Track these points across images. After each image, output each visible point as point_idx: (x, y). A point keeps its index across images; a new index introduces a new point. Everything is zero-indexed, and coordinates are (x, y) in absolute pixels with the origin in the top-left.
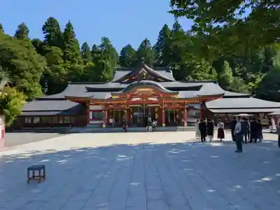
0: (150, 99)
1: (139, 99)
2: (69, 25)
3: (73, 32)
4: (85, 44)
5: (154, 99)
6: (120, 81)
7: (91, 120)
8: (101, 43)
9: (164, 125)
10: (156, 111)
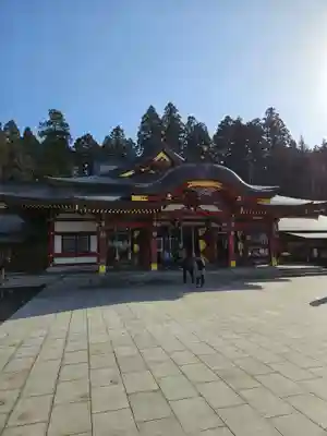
0: (204, 207)
5: (213, 209)
7: (59, 256)
9: (234, 263)
10: (200, 234)
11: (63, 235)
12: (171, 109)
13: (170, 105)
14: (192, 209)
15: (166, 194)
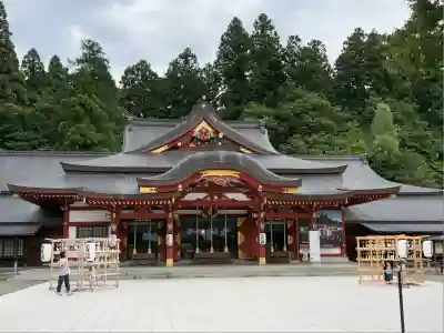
0: (230, 196)
1: (201, 196)
4: (33, 53)
5: (240, 197)
6: (145, 151)
8: (79, 55)
9: (263, 260)
10: (239, 224)
11: (79, 225)
13: (263, 18)
14: (216, 197)
15: (177, 185)
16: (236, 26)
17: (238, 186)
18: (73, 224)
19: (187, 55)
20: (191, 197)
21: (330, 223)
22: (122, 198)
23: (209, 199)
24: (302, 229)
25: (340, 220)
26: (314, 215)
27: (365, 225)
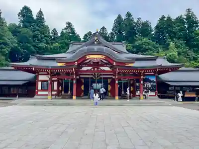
2: (40, 13)
3: (43, 18)
5: (107, 69)
7: (40, 91)
8: (65, 27)
9: (117, 97)
10: (109, 82)
11: (42, 81)
12: (129, 15)
14: (96, 69)
15: (75, 62)
16: (119, 17)
17: (106, 64)
18: (40, 81)
19: (103, 28)
20: (85, 69)
21: (150, 81)
22: (50, 68)
23: (93, 70)
24: (137, 84)
25: (155, 80)
26: (142, 77)
27: (167, 82)
